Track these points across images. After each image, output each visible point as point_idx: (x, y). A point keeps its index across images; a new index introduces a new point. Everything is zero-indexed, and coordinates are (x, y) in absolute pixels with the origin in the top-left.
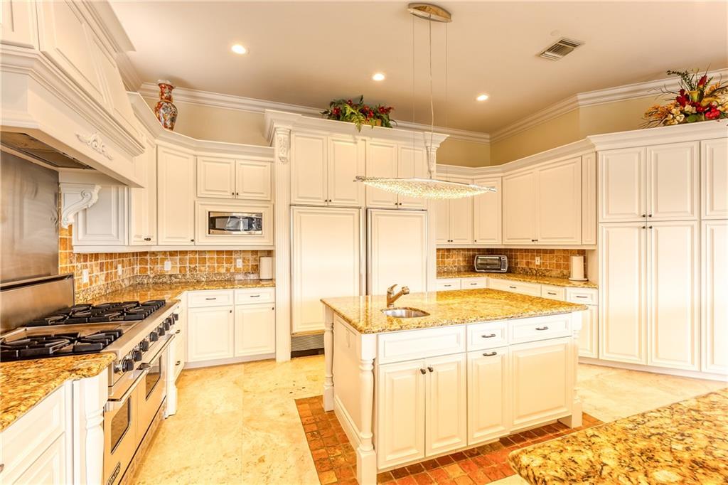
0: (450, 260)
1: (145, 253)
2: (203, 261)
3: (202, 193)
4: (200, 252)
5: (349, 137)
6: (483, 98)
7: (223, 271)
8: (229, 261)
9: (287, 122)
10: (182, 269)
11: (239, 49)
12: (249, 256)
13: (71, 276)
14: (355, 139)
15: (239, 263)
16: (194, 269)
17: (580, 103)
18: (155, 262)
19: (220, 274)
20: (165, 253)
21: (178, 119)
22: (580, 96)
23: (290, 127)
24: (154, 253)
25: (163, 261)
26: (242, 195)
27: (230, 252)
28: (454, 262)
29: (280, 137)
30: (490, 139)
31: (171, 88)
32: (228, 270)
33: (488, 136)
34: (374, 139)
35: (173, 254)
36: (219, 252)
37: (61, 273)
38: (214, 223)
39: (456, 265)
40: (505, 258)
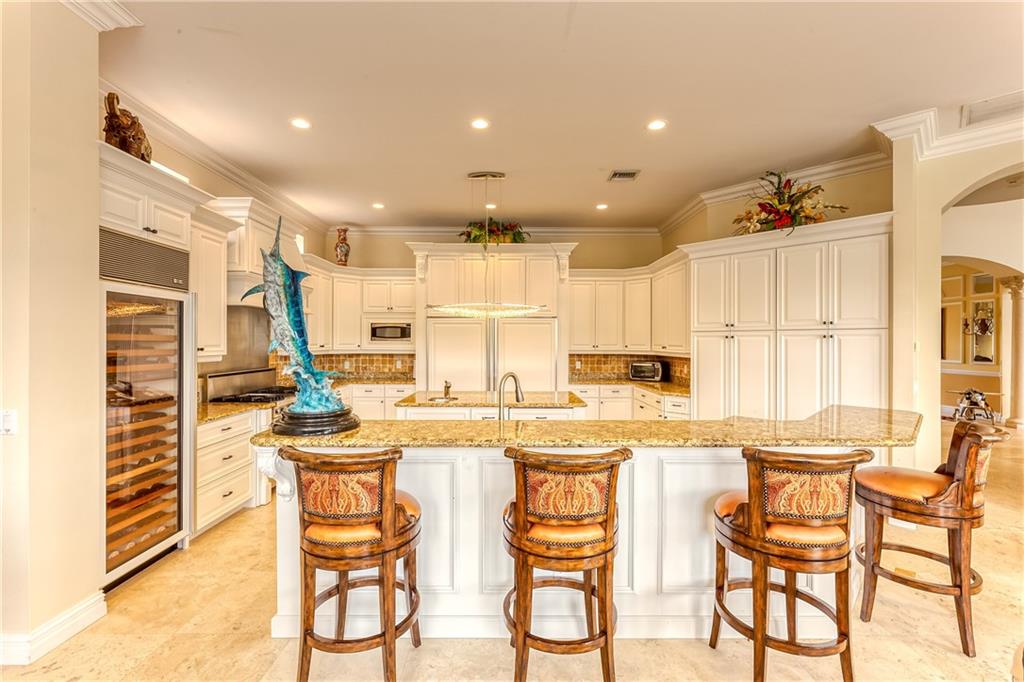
0: (609, 366)
1: (332, 355)
2: (372, 362)
3: (367, 309)
4: (370, 355)
5: (478, 256)
6: (602, 207)
7: (386, 370)
8: (391, 362)
9: (423, 250)
10: (357, 368)
11: (378, 206)
12: (406, 358)
13: (275, 369)
14: (484, 256)
15: (399, 365)
16: (365, 368)
17: (706, 202)
18: (339, 362)
19: (384, 373)
20: (345, 355)
21: (350, 254)
22: (703, 196)
23: (427, 253)
24: (338, 356)
25: (344, 361)
26: (395, 309)
27: (391, 356)
28: (613, 368)
29: (419, 261)
30: (660, 232)
31: (345, 231)
32: (390, 370)
33: (656, 230)
34: (503, 254)
35: (351, 356)
36: (383, 355)
37: (270, 367)
38: (375, 332)
39: (616, 371)
40: (658, 366)
